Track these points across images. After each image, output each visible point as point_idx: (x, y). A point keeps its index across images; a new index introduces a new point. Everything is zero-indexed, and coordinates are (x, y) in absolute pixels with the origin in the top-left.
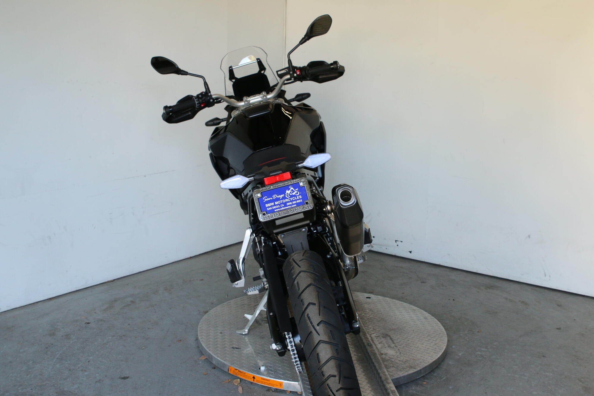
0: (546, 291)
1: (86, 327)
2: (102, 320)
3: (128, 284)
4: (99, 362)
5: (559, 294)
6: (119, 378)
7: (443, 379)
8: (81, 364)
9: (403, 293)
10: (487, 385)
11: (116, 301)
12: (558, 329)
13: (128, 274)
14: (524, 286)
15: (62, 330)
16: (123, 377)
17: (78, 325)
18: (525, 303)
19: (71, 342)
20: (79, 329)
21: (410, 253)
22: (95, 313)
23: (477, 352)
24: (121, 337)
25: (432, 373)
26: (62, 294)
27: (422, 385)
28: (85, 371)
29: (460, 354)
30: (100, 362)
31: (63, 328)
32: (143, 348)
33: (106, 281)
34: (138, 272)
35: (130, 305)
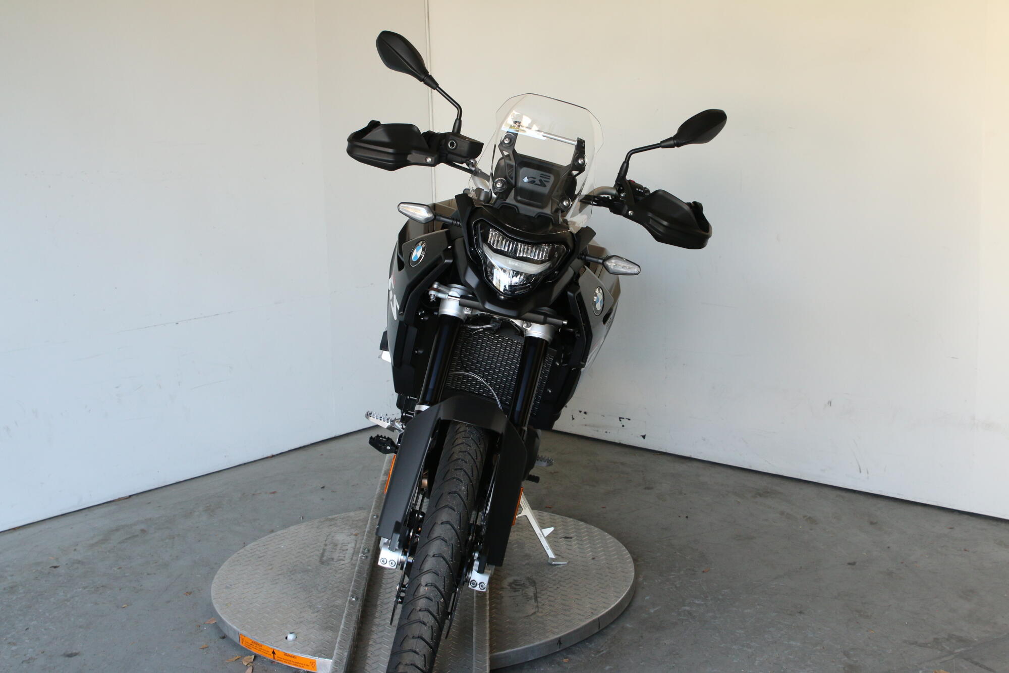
0: (862, 498)
1: (49, 573)
2: (79, 562)
3: (149, 503)
4: (43, 630)
5: (882, 503)
6: (62, 655)
7: (602, 653)
8: (14, 633)
9: (603, 508)
10: (674, 663)
11: (117, 530)
12: (849, 564)
13: (157, 486)
14: (826, 491)
15: (9, 578)
16: (70, 653)
17: (38, 570)
18: (812, 520)
19: (15, 598)
20: (37, 577)
21: (642, 438)
22: (75, 550)
23: (684, 606)
24: (98, 588)
25: (587, 643)
26: (36, 520)
27: (559, 664)
28: (15, 644)
29: (652, 611)
30: (45, 629)
31: (12, 575)
32: (124, 606)
33: (117, 498)
34: (175, 482)
35: (137, 536)
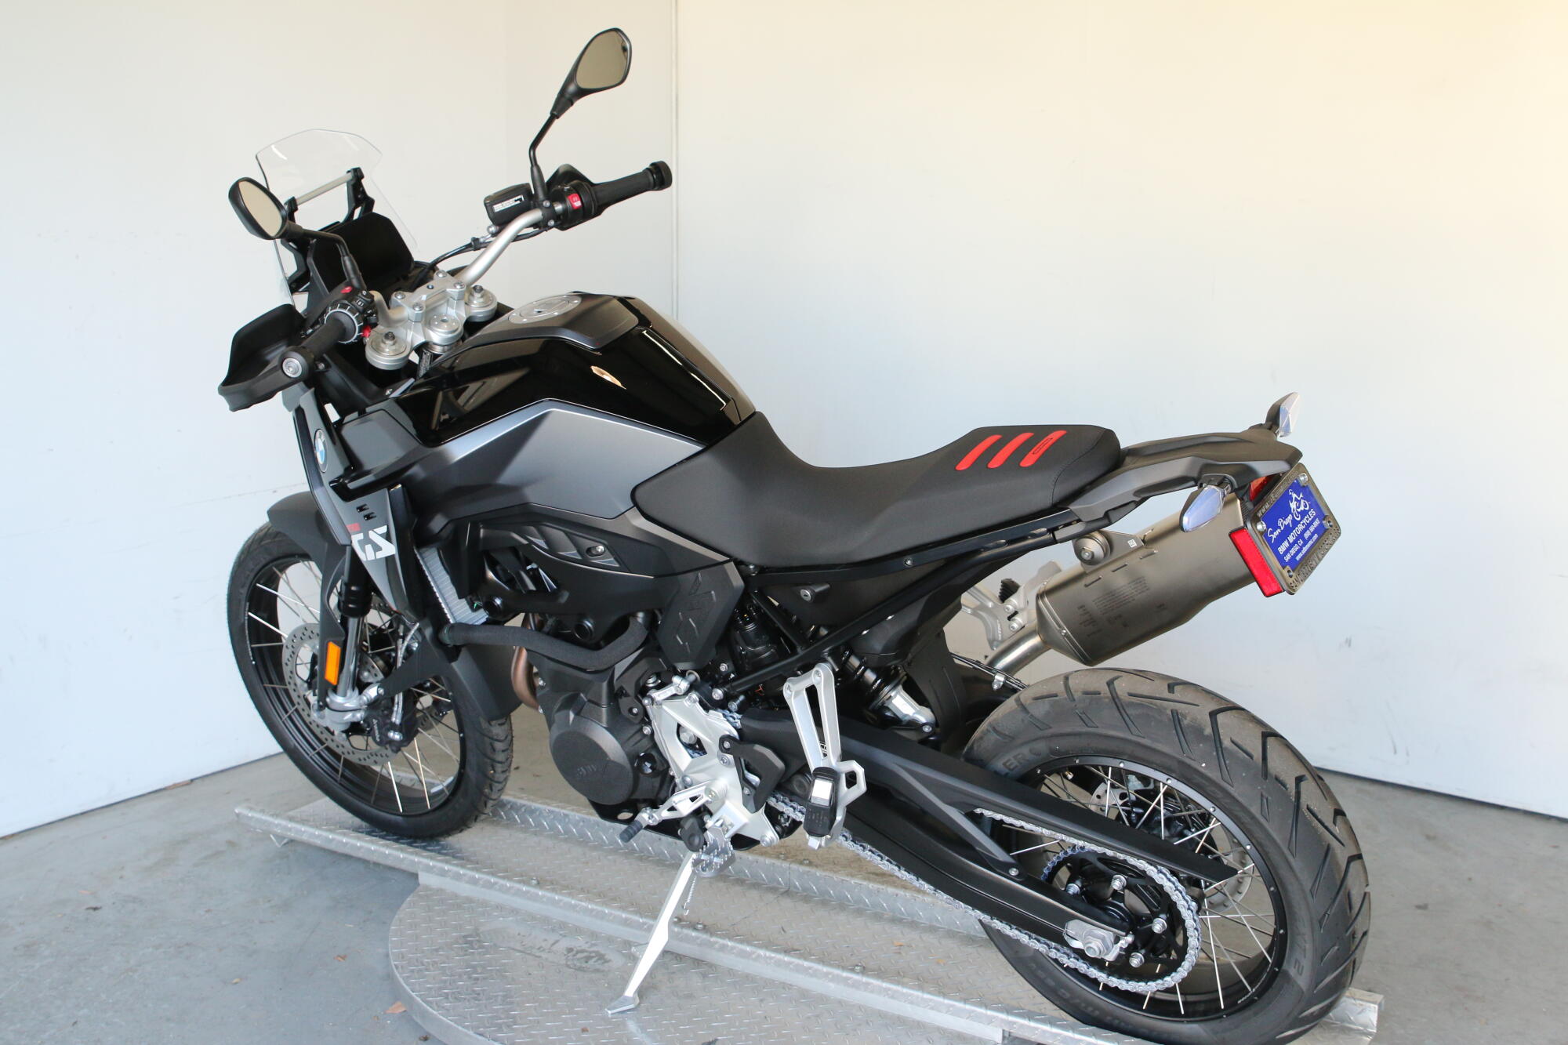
0: (1398, 793)
1: (87, 919)
2: (134, 900)
3: (228, 793)
4: (103, 1025)
5: (1433, 803)
8: (52, 1031)
11: (185, 841)
12: (1419, 907)
13: (234, 764)
15: (19, 929)
17: (65, 915)
19: (37, 965)
20: (67, 928)
22: (121, 877)
24: (179, 947)
30: (107, 1024)
31: (22, 924)
32: (235, 981)
33: (169, 783)
35: (223, 853)
